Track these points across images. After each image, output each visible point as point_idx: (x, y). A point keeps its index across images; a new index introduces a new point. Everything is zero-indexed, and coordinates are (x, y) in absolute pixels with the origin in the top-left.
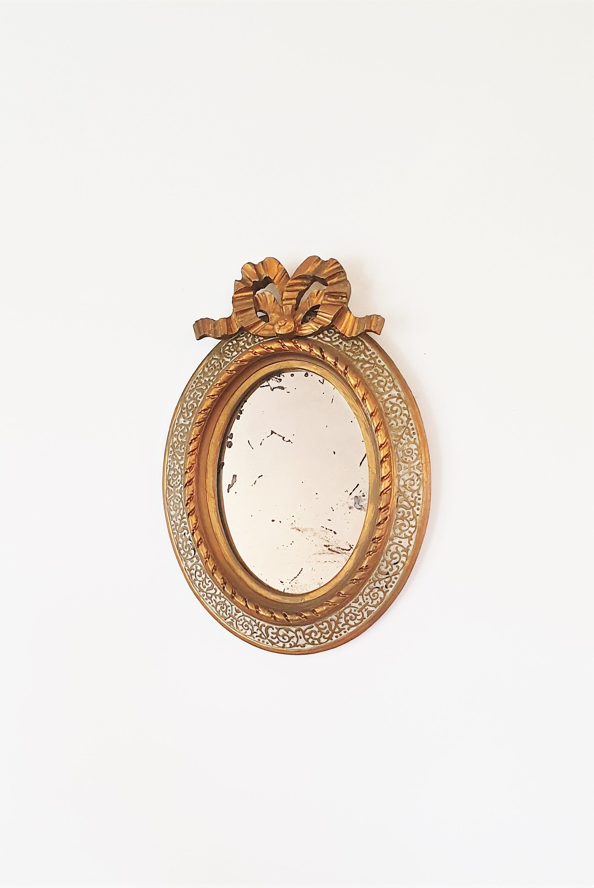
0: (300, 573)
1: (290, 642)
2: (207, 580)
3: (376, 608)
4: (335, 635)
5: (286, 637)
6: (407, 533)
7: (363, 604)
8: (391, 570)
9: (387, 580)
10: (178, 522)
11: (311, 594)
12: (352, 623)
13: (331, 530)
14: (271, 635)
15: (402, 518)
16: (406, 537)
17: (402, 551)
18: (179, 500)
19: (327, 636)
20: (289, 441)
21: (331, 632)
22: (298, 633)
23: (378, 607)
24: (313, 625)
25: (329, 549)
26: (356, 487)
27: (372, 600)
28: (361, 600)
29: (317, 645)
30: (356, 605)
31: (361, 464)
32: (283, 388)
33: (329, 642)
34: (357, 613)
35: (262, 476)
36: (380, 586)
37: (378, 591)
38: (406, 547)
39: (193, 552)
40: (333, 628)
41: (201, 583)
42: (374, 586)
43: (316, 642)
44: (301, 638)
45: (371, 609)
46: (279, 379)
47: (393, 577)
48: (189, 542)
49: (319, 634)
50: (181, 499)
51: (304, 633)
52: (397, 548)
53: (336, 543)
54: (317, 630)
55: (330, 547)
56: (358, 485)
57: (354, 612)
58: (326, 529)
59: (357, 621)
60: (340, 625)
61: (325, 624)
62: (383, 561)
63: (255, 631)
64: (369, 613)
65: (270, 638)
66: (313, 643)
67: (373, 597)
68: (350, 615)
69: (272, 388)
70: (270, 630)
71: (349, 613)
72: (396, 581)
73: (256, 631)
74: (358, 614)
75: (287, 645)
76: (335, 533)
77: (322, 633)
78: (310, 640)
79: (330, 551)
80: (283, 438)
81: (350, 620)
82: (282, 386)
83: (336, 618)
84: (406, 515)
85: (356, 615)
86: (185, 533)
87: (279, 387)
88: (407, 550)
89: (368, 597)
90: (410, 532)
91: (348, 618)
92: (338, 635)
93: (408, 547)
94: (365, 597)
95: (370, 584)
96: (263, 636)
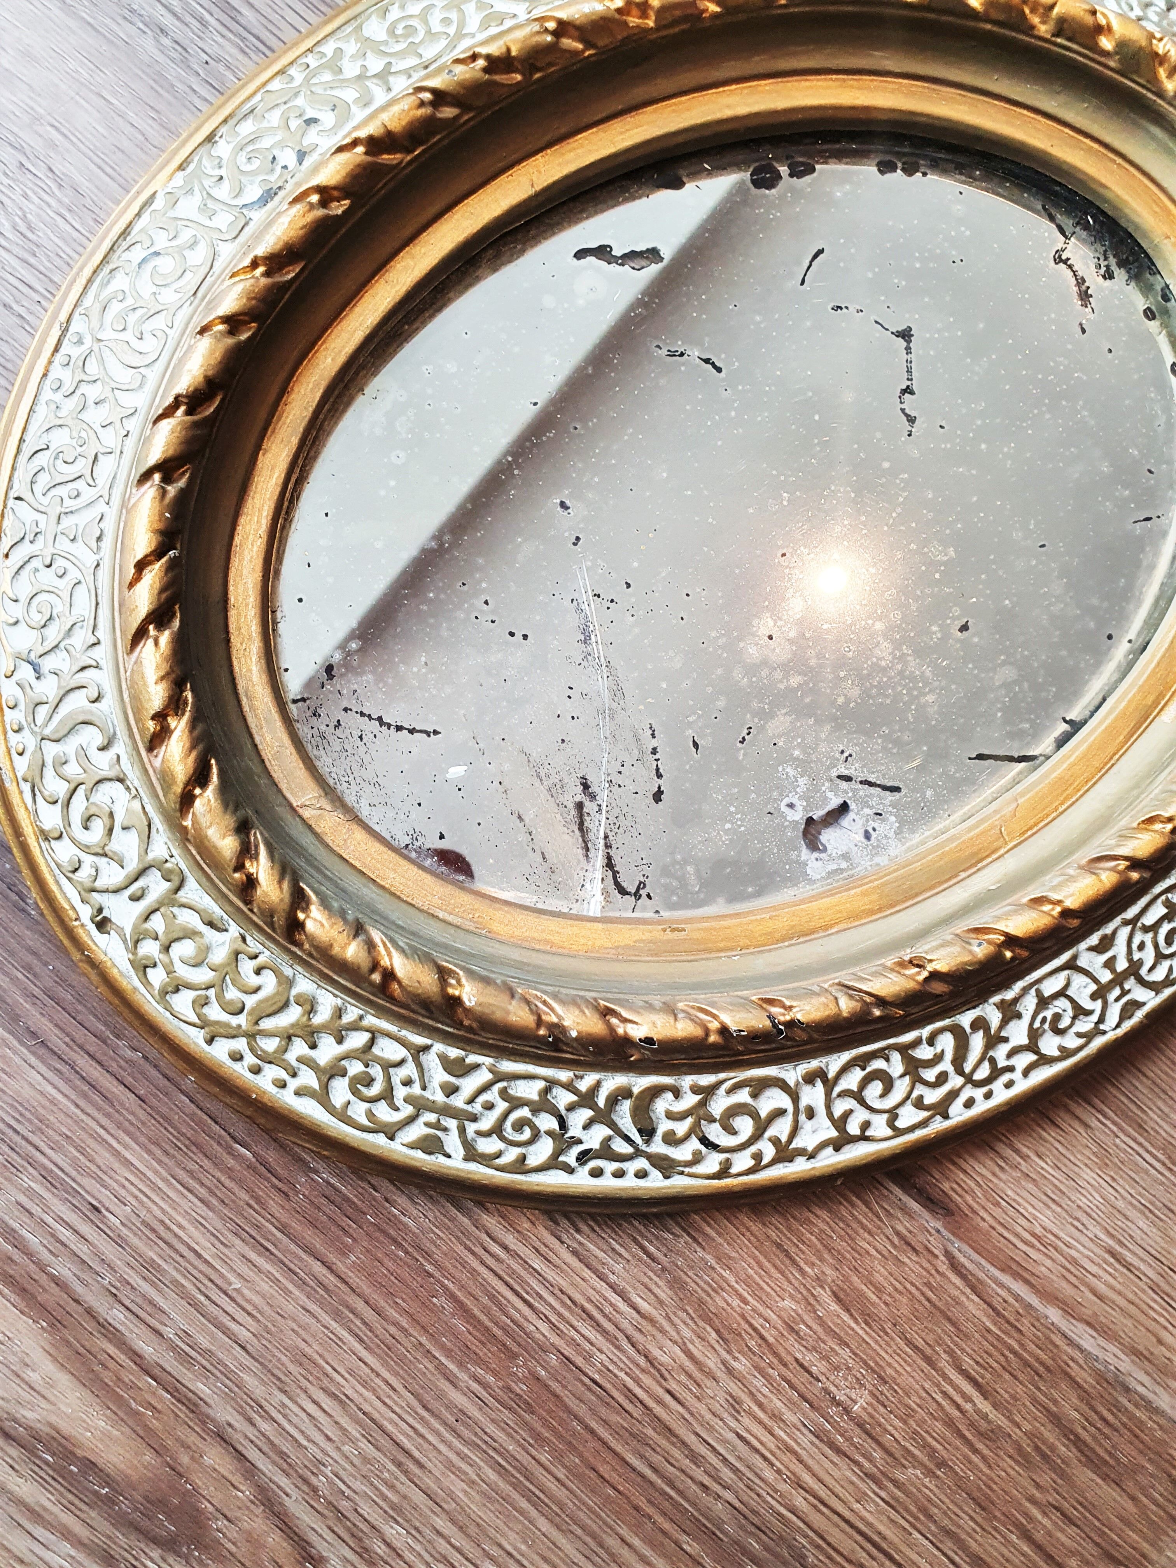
0: (412, 731)
1: (88, 860)
2: (160, 322)
3: (466, 1159)
4: (241, 1044)
5: (98, 827)
6: (860, 1115)
7: (458, 1101)
8: (671, 1139)
9: (620, 1146)
10: (351, 70)
11: (360, 834)
12: (340, 1092)
13: (659, 776)
14: (70, 747)
15: (913, 1067)
16: (840, 1123)
17: (775, 1141)
18: (452, 30)
19: (214, 1013)
20: (911, 420)
21: (241, 1020)
22: (155, 875)
23: (473, 1167)
24: (234, 930)
25: (580, 806)
26: (885, 788)
27: (497, 1130)
28: (469, 1084)
29: (147, 983)
30: (439, 1076)
31: (981, 757)
32: (1085, 296)
33: (193, 1032)
34: (400, 1092)
35: (719, 370)
36: (575, 1130)
37: (549, 1133)
38: (796, 1144)
39: (254, 193)
40: (267, 1024)
41: (130, 301)
42: (562, 1108)
43: (157, 977)
44: (135, 898)
45: (452, 1142)
46: (1107, 267)
47: (642, 1163)
48: (288, 157)
49: (203, 975)
50: (460, 35)
51: (170, 900)
52: (780, 1113)
53: (622, 820)
54: (219, 955)
55: (590, 807)
56: (897, 789)
57: (396, 1081)
58: (654, 751)
59: (359, 1111)
60: (299, 1048)
61: (269, 982)
62: (696, 1089)
63: (48, 664)
64: (431, 1145)
65: (51, 750)
66: (143, 967)
67: (508, 1125)
68: (376, 1071)
69: (1064, 257)
70: (91, 737)
71: (379, 1060)
72: (629, 1183)
73: (45, 670)
74: (399, 1101)
75: (64, 851)
76: (658, 796)
77: (219, 985)
78: (149, 949)
79: (573, 812)
80: (908, 391)
81: (347, 1079)
82: (1090, 292)
83: (322, 1016)
84: (930, 1075)
85: (387, 1095)
86: (315, 121)
87: (1080, 282)
88: (785, 1154)
89: (502, 1106)
90: (866, 1125)
91: (355, 1068)
92: (250, 1059)
93: (801, 1152)
94: (492, 1095)
95: (569, 1087)
96: (42, 712)
